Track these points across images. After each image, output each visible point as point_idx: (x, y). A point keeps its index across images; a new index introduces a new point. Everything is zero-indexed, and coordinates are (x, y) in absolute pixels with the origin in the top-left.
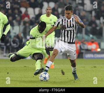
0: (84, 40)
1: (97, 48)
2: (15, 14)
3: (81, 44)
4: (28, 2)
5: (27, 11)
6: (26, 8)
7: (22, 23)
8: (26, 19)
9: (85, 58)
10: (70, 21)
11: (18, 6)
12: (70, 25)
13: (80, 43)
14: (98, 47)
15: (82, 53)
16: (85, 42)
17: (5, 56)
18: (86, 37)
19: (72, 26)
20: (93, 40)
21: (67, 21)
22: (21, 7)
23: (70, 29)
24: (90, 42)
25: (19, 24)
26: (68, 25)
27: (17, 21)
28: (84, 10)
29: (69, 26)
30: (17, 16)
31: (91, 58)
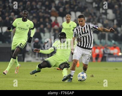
0: (107, 45)
1: (118, 53)
2: (46, 22)
3: (105, 49)
4: (57, 12)
5: (56, 20)
6: (56, 17)
7: (52, 31)
8: (56, 27)
9: (108, 61)
10: (84, 28)
11: (49, 16)
12: (85, 31)
13: (103, 48)
14: (119, 51)
15: (105, 57)
16: (108, 47)
17: (37, 60)
18: (109, 43)
19: (86, 32)
20: (115, 46)
21: (82, 29)
22: (51, 16)
23: (85, 35)
24: (112, 47)
25: (50, 31)
26: (82, 32)
27: (48, 29)
28: (107, 19)
29: (84, 33)
30: (47, 24)
31: (113, 61)
